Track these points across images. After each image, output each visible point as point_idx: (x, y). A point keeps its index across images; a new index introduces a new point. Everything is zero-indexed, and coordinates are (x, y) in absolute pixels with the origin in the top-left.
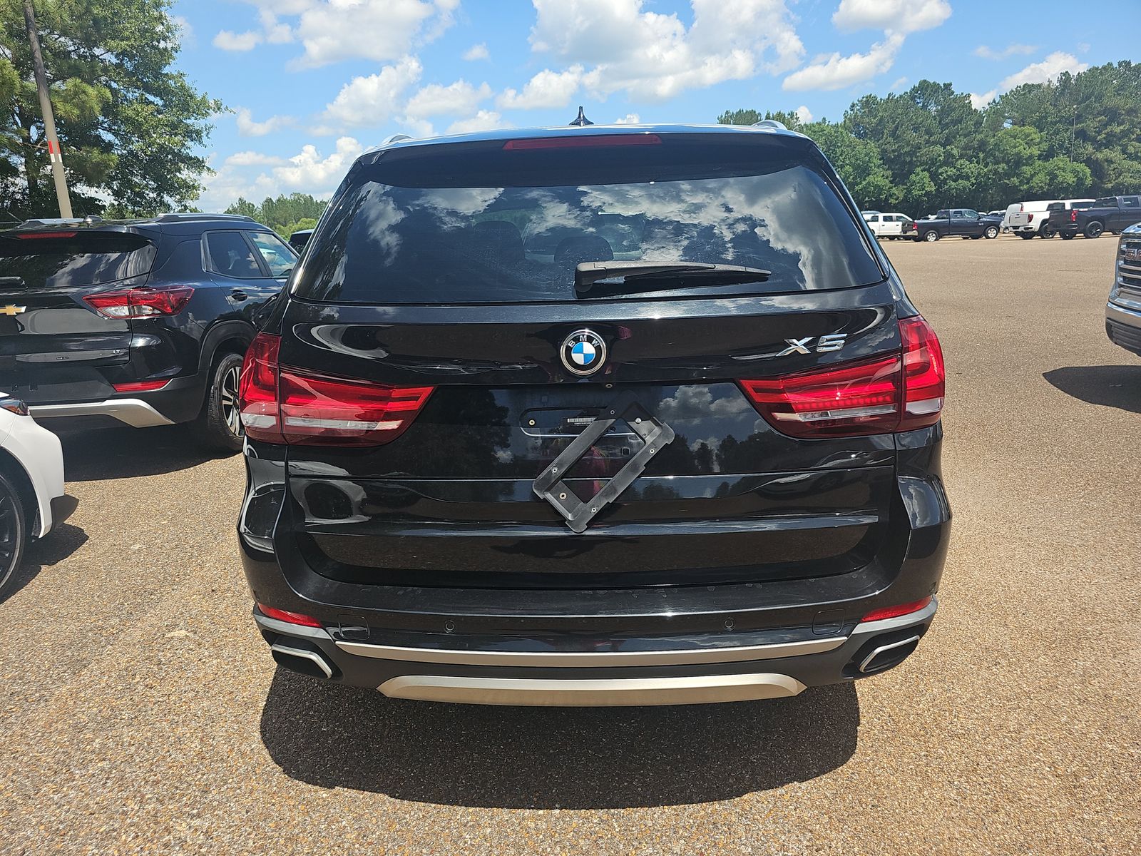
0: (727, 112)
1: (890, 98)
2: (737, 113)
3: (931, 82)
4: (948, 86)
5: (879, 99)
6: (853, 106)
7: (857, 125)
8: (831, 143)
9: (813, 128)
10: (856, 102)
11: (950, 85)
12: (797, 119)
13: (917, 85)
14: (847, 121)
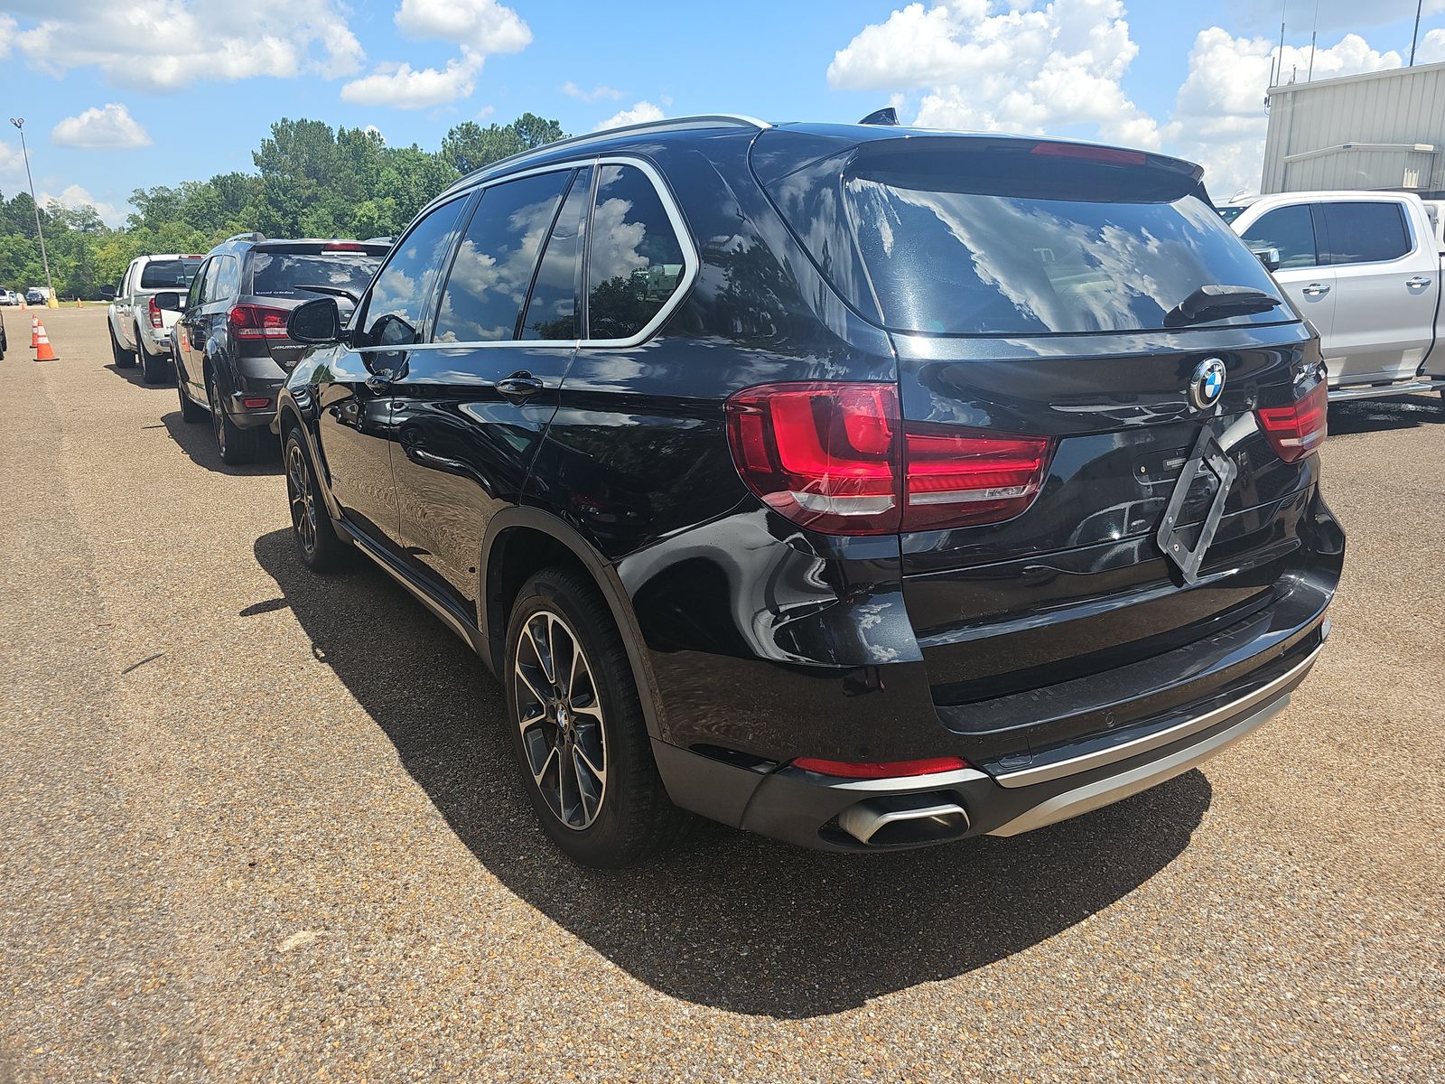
0: (284, 120)
1: (493, 131)
2: (298, 123)
3: (537, 117)
4: (554, 124)
5: (481, 129)
6: (452, 133)
7: (459, 158)
8: (433, 176)
9: (406, 156)
10: (454, 129)
11: (557, 123)
12: (381, 141)
13: (521, 118)
14: (447, 152)
